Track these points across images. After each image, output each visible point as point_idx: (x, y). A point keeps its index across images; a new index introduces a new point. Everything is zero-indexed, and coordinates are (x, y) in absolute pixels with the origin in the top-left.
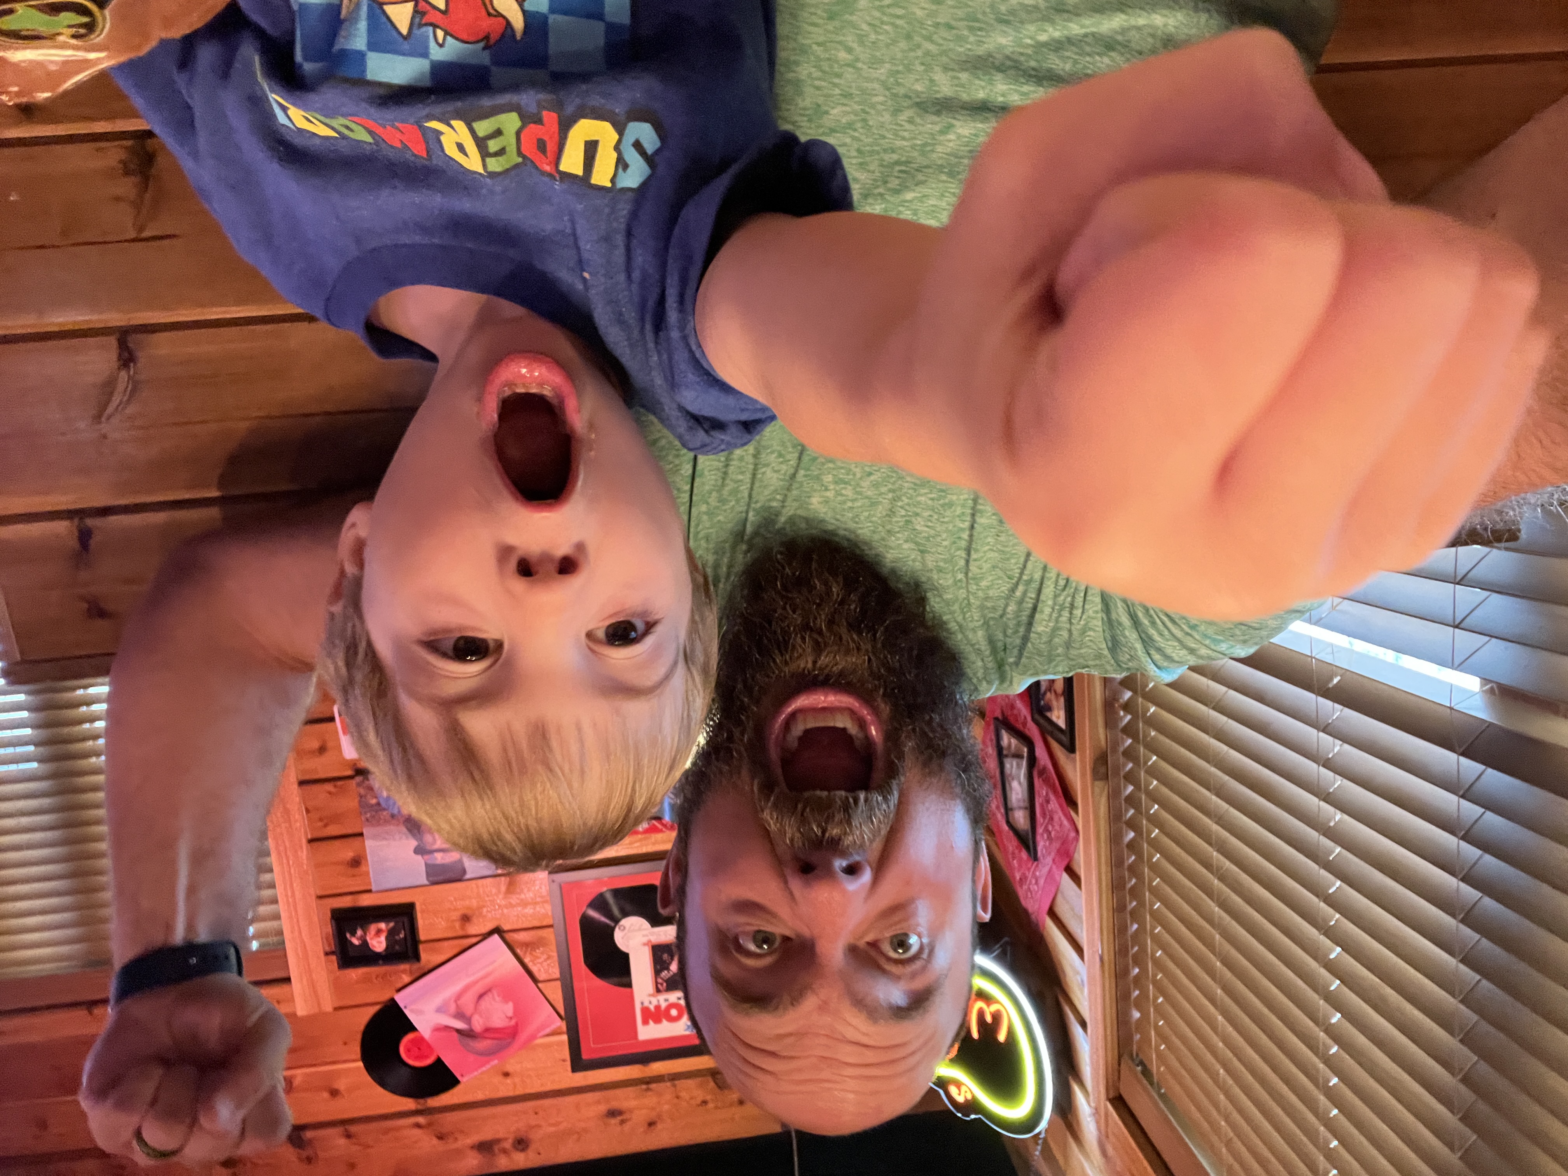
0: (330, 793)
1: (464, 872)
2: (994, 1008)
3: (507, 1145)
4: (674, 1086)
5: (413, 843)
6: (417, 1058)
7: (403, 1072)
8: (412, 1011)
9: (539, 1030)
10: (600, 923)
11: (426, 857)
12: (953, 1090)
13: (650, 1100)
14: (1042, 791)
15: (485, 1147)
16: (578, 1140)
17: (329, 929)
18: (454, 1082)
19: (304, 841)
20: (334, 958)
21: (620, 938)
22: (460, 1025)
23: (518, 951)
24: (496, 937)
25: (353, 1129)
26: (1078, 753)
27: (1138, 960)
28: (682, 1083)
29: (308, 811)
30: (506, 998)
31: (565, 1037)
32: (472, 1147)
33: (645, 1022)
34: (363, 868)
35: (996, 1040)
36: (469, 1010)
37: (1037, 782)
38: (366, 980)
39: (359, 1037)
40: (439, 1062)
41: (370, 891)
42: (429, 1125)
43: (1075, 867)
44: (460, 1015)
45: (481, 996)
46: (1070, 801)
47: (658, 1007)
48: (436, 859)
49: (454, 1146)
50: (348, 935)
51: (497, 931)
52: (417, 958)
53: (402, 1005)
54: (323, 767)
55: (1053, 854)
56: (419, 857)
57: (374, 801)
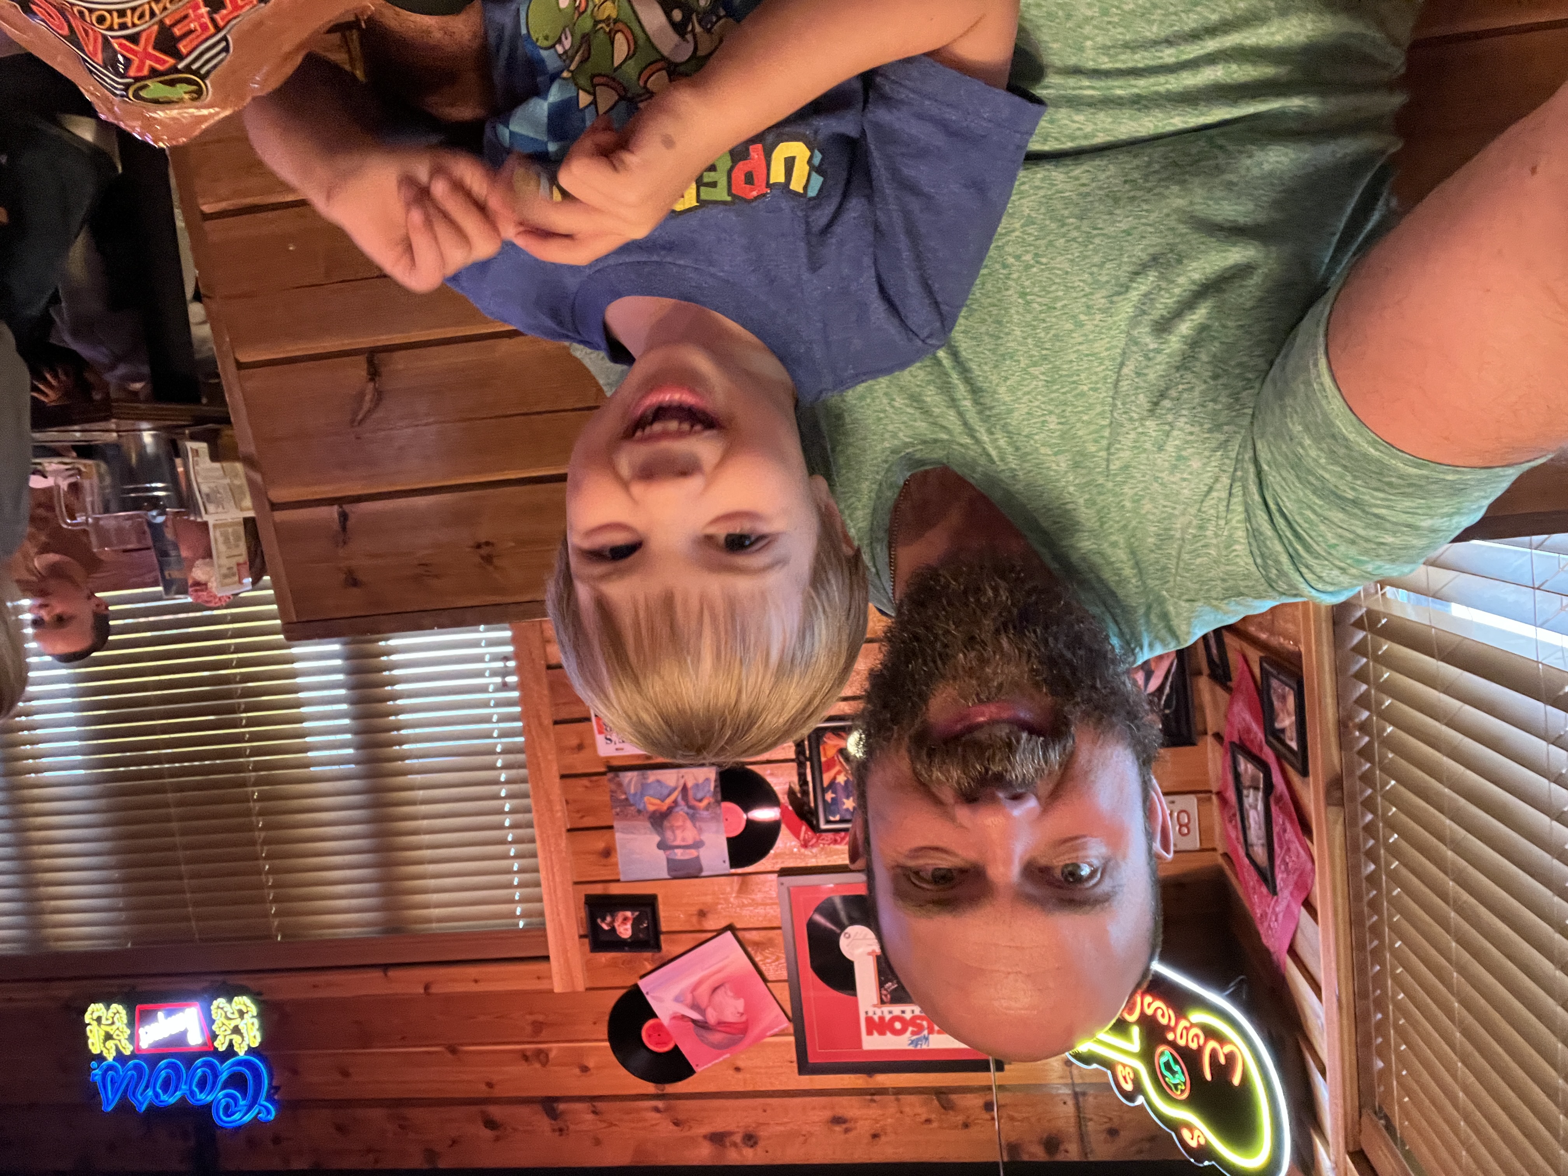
0: (586, 787)
1: (701, 870)
2: (1227, 1049)
3: (738, 1138)
4: (898, 1100)
5: (657, 839)
6: (657, 1044)
7: (644, 1054)
8: (653, 997)
9: (770, 1028)
10: (826, 929)
11: (668, 852)
12: (1186, 1134)
13: (874, 1112)
14: (1278, 818)
15: (718, 1139)
16: (805, 1142)
17: (583, 914)
18: (689, 1072)
19: (564, 830)
20: (586, 941)
21: (845, 945)
22: (695, 1016)
23: (750, 949)
24: (729, 934)
25: (600, 1105)
26: (1311, 779)
27: (1380, 1005)
28: (906, 1098)
29: (567, 802)
30: (738, 994)
31: (792, 1039)
32: (705, 1137)
33: (870, 1033)
34: (612, 860)
35: (1230, 1083)
36: (703, 1001)
37: (1274, 809)
38: (613, 964)
39: (607, 1018)
40: (676, 1048)
41: (618, 881)
42: (667, 1109)
43: (1313, 901)
44: (695, 1006)
45: (715, 990)
46: (1305, 828)
47: (882, 1018)
48: (676, 854)
49: (688, 1134)
50: (599, 921)
51: (730, 928)
52: (657, 947)
53: (644, 991)
54: (579, 763)
55: (1291, 887)
56: (661, 852)
57: (623, 797)
